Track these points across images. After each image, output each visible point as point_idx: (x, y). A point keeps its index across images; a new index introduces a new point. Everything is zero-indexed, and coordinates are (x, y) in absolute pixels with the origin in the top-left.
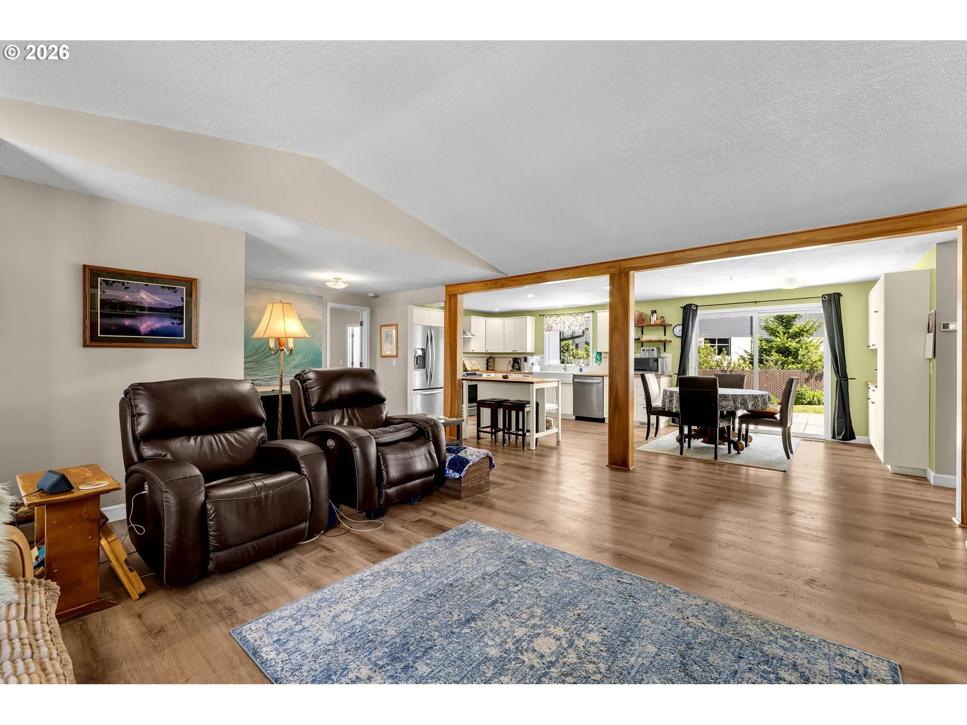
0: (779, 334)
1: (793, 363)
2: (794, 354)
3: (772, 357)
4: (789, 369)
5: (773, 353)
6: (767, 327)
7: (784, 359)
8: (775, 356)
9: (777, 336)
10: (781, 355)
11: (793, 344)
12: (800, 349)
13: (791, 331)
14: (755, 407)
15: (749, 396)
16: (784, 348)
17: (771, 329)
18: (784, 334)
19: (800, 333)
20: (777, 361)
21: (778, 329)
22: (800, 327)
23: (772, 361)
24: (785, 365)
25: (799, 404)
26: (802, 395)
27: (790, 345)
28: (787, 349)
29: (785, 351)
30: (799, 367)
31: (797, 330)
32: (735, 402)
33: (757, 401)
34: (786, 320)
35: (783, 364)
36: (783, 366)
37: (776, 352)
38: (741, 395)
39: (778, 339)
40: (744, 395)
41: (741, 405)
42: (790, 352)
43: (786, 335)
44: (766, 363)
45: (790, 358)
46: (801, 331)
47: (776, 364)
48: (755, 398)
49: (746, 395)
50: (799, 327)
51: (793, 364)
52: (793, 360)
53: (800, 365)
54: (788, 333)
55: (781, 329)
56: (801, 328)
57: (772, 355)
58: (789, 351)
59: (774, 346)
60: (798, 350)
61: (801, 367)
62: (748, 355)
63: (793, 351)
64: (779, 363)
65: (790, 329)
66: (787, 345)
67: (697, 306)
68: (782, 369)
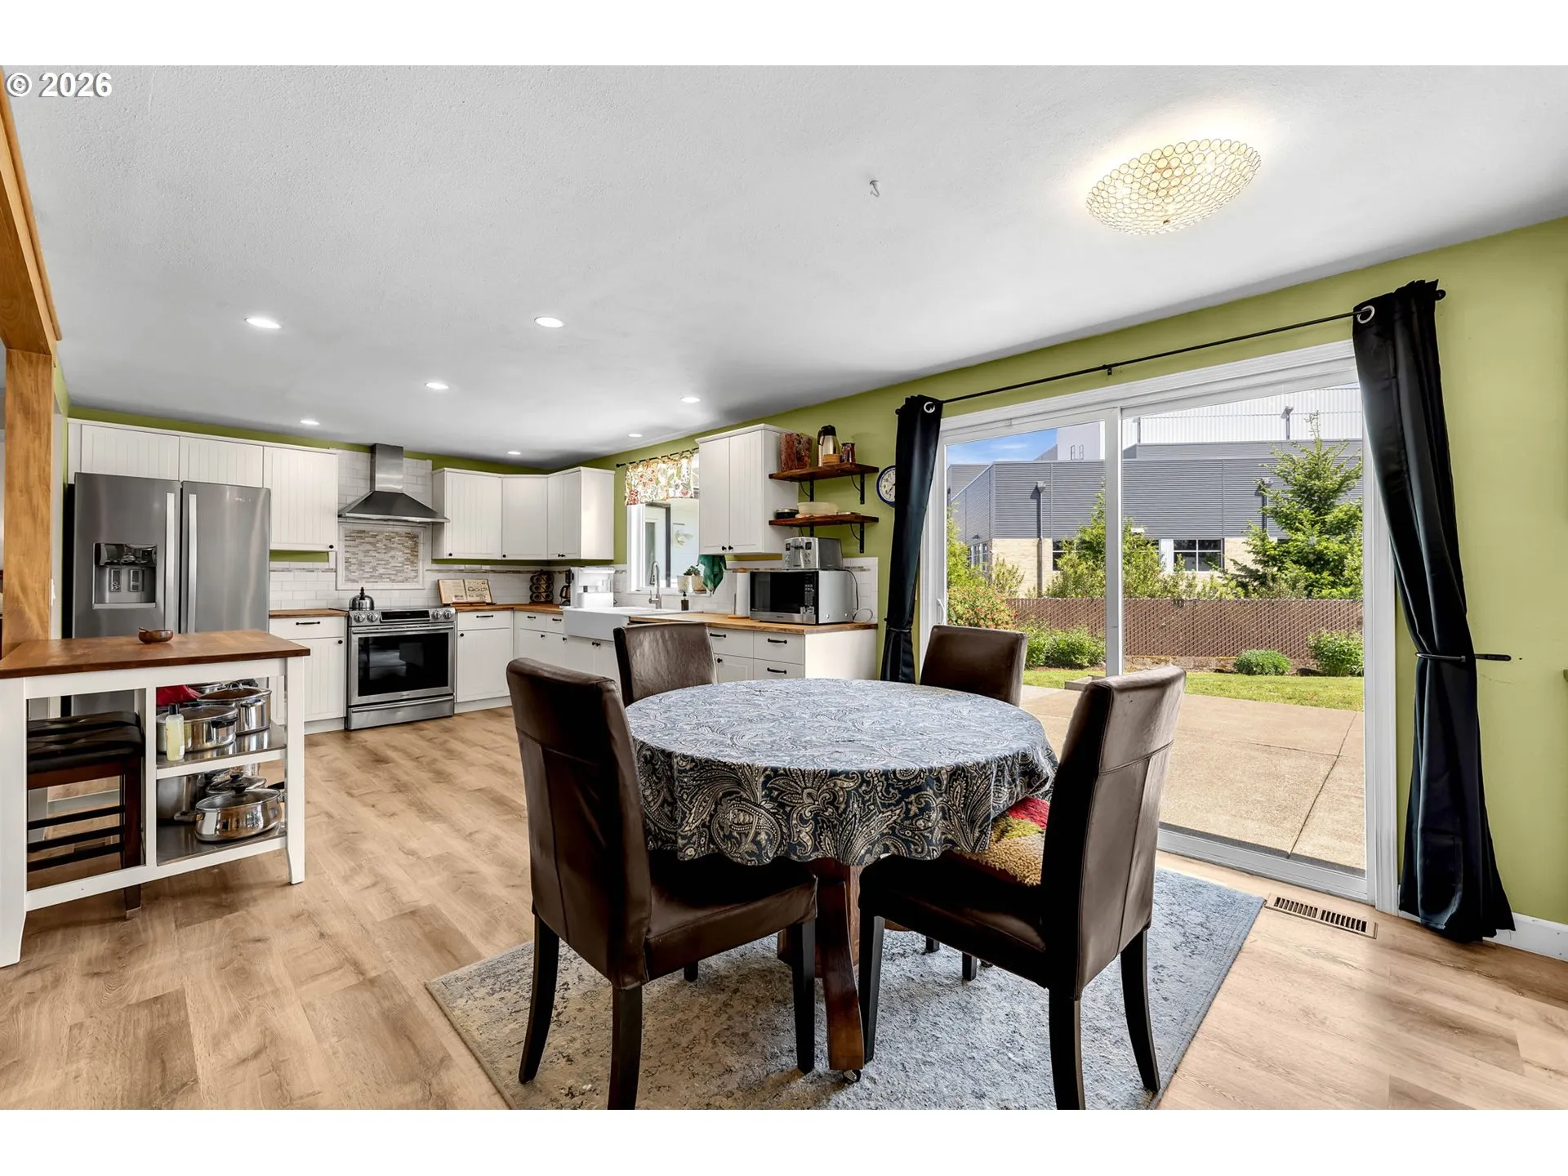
0: (1302, 524)
1: (1333, 585)
2: (1336, 567)
3: (1286, 572)
4: (1322, 598)
5: (1289, 564)
6: (1277, 513)
7: (1313, 576)
8: (1293, 570)
9: (1297, 530)
10: (1304, 568)
11: (1332, 545)
12: (1349, 556)
13: (1329, 518)
14: (906, 842)
15: (863, 777)
16: (1314, 553)
17: (1286, 516)
18: (1313, 526)
19: (1348, 523)
20: (1295, 581)
21: (1301, 516)
22: (1349, 510)
23: (1286, 581)
24: (1315, 589)
25: (1343, 675)
26: (1351, 655)
27: (1326, 548)
28: (1320, 556)
29: (1316, 562)
30: (1345, 592)
31: (1341, 515)
32: (782, 808)
33: (914, 809)
34: (1319, 497)
35: (1310, 587)
36: (1311, 591)
37: (1295, 562)
38: (816, 775)
39: (1300, 536)
40: (834, 774)
41: (816, 835)
42: (1328, 562)
43: (1317, 527)
44: (1271, 584)
45: (1325, 574)
46: (1350, 518)
47: (1294, 587)
48: (906, 793)
49: (847, 775)
50: (1345, 509)
51: (1333, 588)
52: (1332, 579)
53: (1349, 589)
54: (1324, 523)
55: (1306, 513)
56: (1351, 513)
57: (1287, 569)
58: (1324, 560)
59: (1291, 549)
60: (1342, 558)
61: (1351, 593)
62: (1238, 570)
63: (1334, 560)
64: (1301, 584)
65: (1326, 514)
66: (1319, 548)
67: (939, 405)
68: (1309, 595)
